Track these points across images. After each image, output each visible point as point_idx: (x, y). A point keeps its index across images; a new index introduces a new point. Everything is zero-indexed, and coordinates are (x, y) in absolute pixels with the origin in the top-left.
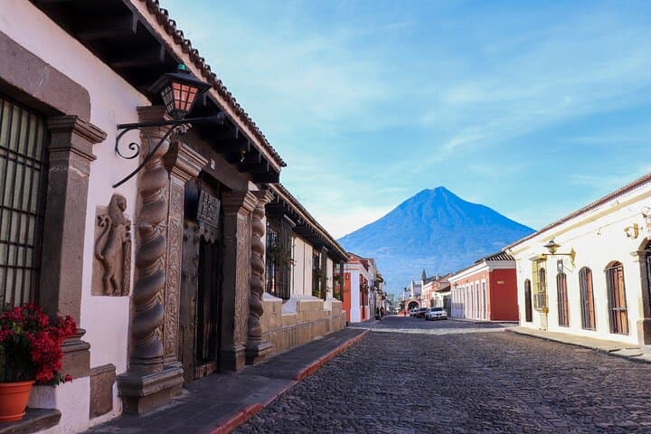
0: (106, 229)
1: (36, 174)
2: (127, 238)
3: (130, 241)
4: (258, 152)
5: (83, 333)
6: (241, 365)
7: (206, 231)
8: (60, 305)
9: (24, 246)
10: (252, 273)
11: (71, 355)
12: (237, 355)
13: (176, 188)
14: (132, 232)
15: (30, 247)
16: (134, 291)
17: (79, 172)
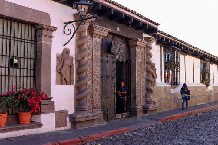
0: (61, 62)
1: (33, 45)
2: (72, 64)
3: (73, 65)
4: (140, 22)
5: (52, 98)
6: (140, 114)
7: (119, 57)
8: (42, 88)
9: (30, 69)
10: (147, 74)
11: (46, 105)
12: (137, 110)
13: (96, 42)
14: (74, 61)
15: (32, 69)
16: (76, 83)
17: (47, 43)
